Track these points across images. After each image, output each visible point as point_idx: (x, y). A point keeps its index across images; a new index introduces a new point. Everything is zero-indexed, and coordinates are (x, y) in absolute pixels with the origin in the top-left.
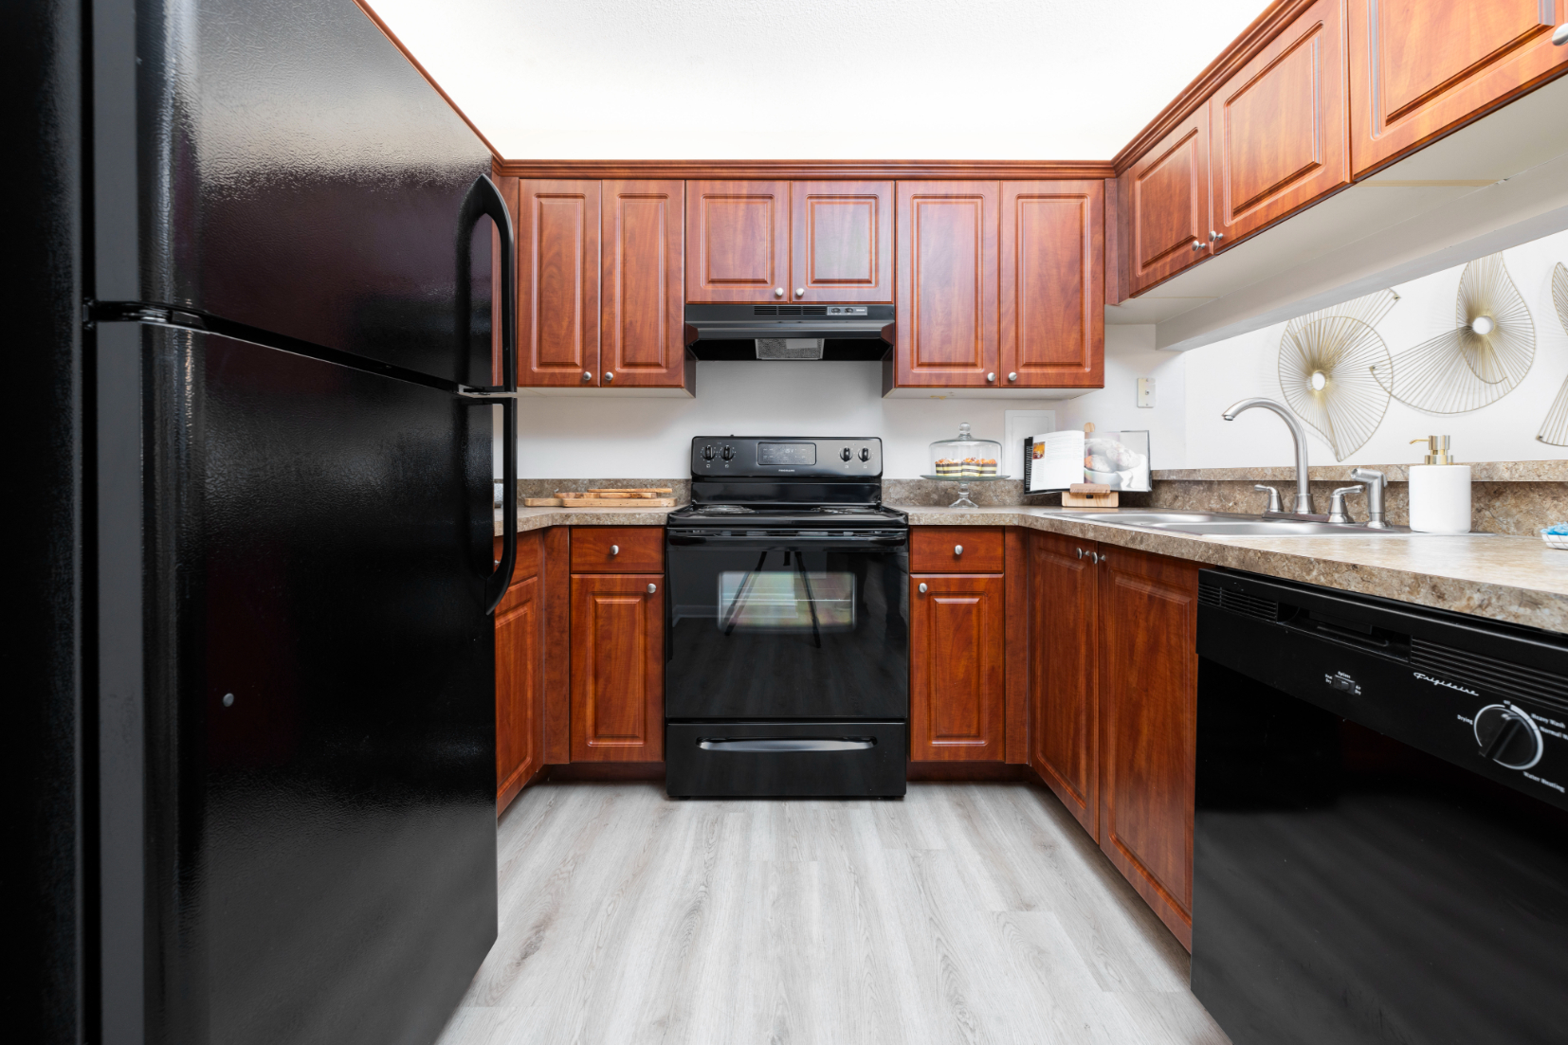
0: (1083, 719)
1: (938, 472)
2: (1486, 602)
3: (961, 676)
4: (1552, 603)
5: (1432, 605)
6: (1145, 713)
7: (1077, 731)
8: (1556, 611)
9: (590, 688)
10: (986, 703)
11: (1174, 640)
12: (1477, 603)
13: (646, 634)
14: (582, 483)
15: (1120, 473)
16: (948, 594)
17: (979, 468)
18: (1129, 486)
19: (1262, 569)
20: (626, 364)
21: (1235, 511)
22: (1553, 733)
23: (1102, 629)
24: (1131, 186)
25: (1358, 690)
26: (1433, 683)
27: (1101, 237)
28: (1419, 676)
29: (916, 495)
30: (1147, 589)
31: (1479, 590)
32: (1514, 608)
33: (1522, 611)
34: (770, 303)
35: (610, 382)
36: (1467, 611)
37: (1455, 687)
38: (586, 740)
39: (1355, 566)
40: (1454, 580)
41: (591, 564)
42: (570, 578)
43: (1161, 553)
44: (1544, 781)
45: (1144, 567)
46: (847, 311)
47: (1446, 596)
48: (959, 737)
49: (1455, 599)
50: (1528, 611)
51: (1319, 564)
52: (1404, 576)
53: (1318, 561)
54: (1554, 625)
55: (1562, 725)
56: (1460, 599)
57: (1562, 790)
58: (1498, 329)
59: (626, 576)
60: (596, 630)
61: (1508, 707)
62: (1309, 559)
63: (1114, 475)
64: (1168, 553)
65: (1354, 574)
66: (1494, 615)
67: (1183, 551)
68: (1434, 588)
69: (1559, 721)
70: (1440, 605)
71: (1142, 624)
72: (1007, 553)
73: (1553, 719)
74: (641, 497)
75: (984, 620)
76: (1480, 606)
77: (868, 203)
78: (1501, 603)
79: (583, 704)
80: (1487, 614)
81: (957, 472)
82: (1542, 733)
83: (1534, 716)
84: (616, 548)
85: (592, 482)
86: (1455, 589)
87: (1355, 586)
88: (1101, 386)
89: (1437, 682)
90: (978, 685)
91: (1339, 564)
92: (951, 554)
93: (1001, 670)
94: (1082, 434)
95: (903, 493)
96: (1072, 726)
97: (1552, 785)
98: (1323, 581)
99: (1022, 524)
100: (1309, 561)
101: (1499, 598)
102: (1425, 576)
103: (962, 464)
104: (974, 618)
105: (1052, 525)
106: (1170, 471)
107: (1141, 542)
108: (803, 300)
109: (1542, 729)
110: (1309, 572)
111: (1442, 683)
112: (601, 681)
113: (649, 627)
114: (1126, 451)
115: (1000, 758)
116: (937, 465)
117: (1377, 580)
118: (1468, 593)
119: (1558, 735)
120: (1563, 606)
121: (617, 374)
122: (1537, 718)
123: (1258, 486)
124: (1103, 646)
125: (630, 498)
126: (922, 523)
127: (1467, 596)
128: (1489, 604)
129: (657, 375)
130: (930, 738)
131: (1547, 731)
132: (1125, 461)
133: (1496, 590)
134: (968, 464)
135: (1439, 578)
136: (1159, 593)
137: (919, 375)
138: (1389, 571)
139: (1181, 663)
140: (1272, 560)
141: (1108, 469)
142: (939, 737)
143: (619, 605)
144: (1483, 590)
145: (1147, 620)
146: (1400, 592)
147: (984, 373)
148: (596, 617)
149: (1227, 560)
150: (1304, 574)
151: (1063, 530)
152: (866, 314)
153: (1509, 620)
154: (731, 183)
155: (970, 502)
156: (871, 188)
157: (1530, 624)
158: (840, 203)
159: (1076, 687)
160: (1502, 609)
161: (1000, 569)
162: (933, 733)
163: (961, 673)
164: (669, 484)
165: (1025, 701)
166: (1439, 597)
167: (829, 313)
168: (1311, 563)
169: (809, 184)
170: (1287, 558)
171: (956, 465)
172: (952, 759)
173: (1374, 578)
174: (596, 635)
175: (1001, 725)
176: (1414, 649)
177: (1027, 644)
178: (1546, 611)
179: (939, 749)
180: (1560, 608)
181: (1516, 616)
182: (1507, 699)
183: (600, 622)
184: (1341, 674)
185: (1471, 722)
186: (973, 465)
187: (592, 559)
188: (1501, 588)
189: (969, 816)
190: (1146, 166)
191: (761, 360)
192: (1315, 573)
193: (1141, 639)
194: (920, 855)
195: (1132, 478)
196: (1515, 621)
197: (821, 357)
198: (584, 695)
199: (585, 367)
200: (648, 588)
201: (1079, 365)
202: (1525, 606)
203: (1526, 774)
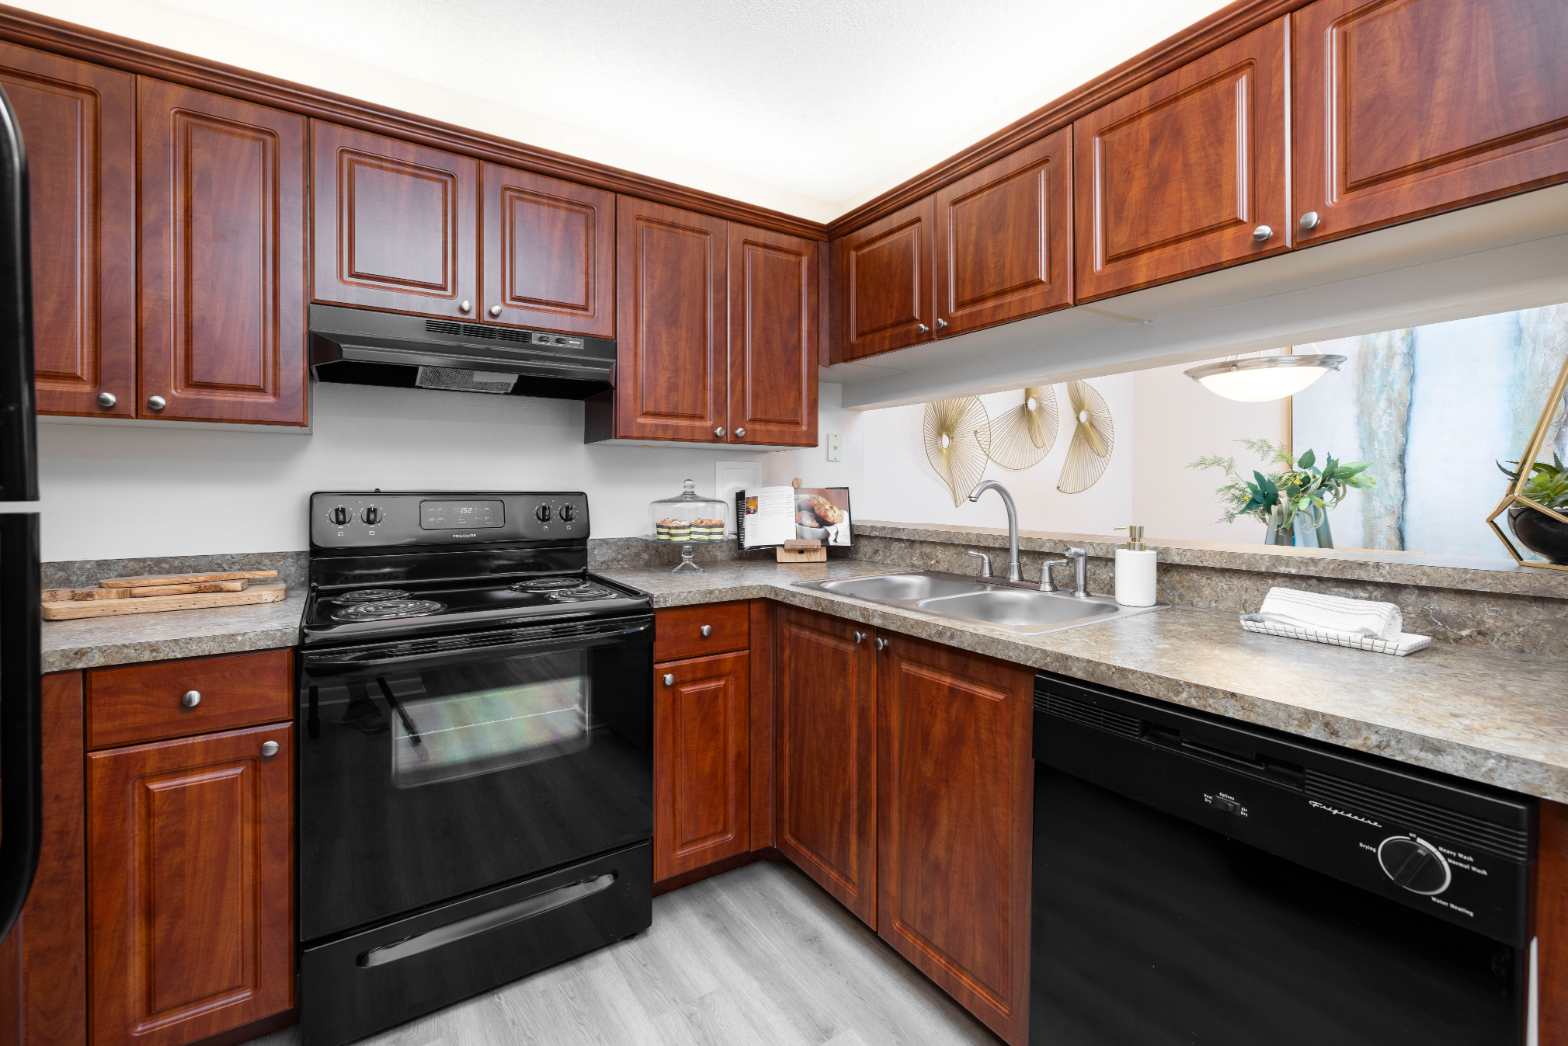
0: (855, 804)
1: (659, 534)
2: (1384, 744)
3: (707, 770)
4: (1456, 752)
5: (1323, 740)
6: (944, 804)
7: (846, 816)
8: (1459, 759)
9: (136, 936)
10: (731, 793)
11: (985, 735)
12: (1375, 744)
13: (256, 821)
14: (80, 569)
15: (828, 528)
16: (694, 682)
17: (707, 531)
18: (836, 541)
19: (1117, 683)
20: (190, 382)
21: (938, 570)
22: (1461, 865)
23: (883, 713)
24: (846, 256)
25: (1244, 812)
26: (1331, 813)
27: (816, 299)
28: (1316, 804)
29: (623, 556)
30: (948, 681)
31: (1377, 733)
32: (1415, 752)
33: (1423, 755)
34: (450, 318)
35: (159, 411)
36: (1364, 750)
37: (1356, 818)
38: (127, 1025)
39: (1233, 695)
40: (1349, 720)
41: (137, 729)
42: (86, 762)
43: (981, 653)
44: (1452, 906)
45: (944, 660)
46: (558, 340)
47: (1340, 734)
48: (704, 838)
49: (1350, 737)
50: (1430, 756)
51: (1190, 688)
52: (1292, 711)
53: (1189, 685)
54: (1457, 771)
55: (1471, 859)
56: (1356, 738)
57: (1471, 914)
58: (1041, 408)
59: (215, 737)
60: (149, 837)
61: (1414, 840)
62: (1177, 682)
63: (822, 531)
64: (988, 653)
65: (1233, 702)
66: (1393, 756)
67: (1011, 654)
68: (1327, 725)
69: (1467, 855)
70: (1333, 741)
71: (941, 714)
72: (752, 626)
73: (1461, 853)
74: (221, 591)
75: (730, 703)
76: (1378, 747)
77: (584, 213)
78: (1401, 746)
79: (121, 968)
80: (1387, 754)
81: (683, 535)
82: (1450, 865)
83: (1441, 849)
84: (195, 696)
85: (103, 566)
86: (1350, 729)
87: (1233, 712)
88: (815, 444)
89: (1335, 812)
90: (724, 774)
91: (1215, 691)
92: (696, 636)
93: (747, 754)
94: (792, 489)
95: (609, 554)
96: (839, 810)
97: (1460, 909)
98: (1194, 704)
99: (772, 597)
100: (1178, 684)
101: (1399, 742)
102: (1317, 713)
103: (690, 527)
104: (720, 703)
105: (820, 605)
106: (873, 528)
107: (952, 637)
108: (497, 320)
109: (1450, 861)
110: (1178, 694)
111: (1342, 813)
112: (162, 922)
113: (263, 809)
114: (832, 507)
115: (745, 849)
116: (658, 527)
117: (1261, 711)
118: (1365, 733)
119: (1467, 867)
120: (1466, 755)
121: (172, 400)
122: (1445, 851)
123: (972, 553)
124: (885, 734)
125: (200, 591)
126: (668, 605)
127: (1363, 737)
128: (1388, 746)
129: (257, 404)
130: (674, 850)
131: (1454, 863)
132: (832, 515)
133: (1397, 734)
134: (697, 527)
135: (1332, 716)
136: (964, 686)
137: (643, 425)
138: (1274, 703)
139: (995, 758)
140: (1130, 677)
141: (817, 525)
142: (684, 845)
143: (201, 787)
144: (1381, 732)
145: (948, 711)
146: (1287, 724)
147: (711, 427)
148: (150, 814)
149: (1071, 670)
150: (1171, 695)
151: (837, 612)
152: (582, 347)
153: (1409, 762)
154: (388, 142)
155: (694, 566)
156: (588, 195)
157: (1432, 768)
158: (548, 205)
159: (845, 771)
160: (1402, 751)
161: (746, 646)
162: (678, 842)
163: (707, 767)
164: (267, 562)
165: (768, 780)
166: (1332, 734)
167: (534, 341)
168: (1181, 686)
169: (506, 171)
170: (1150, 678)
171: (683, 528)
172: (698, 866)
173: (1257, 709)
174: (148, 846)
175: (746, 813)
176: (1309, 779)
177: (770, 720)
178: (1450, 758)
179: (684, 859)
180: (1463, 757)
181: (1416, 759)
182: (1413, 833)
183: (158, 823)
184: (1224, 796)
185: (1374, 850)
186: (702, 527)
187: (140, 719)
188: (1401, 733)
189: (725, 928)
190: (863, 239)
191: (421, 387)
192: (1184, 696)
193: (939, 730)
194: (695, 1009)
195: (838, 534)
196: (1415, 764)
197: (509, 391)
198: (122, 954)
199: (98, 381)
200: (261, 749)
201: (798, 423)
202: (1427, 751)
203: (1434, 899)
